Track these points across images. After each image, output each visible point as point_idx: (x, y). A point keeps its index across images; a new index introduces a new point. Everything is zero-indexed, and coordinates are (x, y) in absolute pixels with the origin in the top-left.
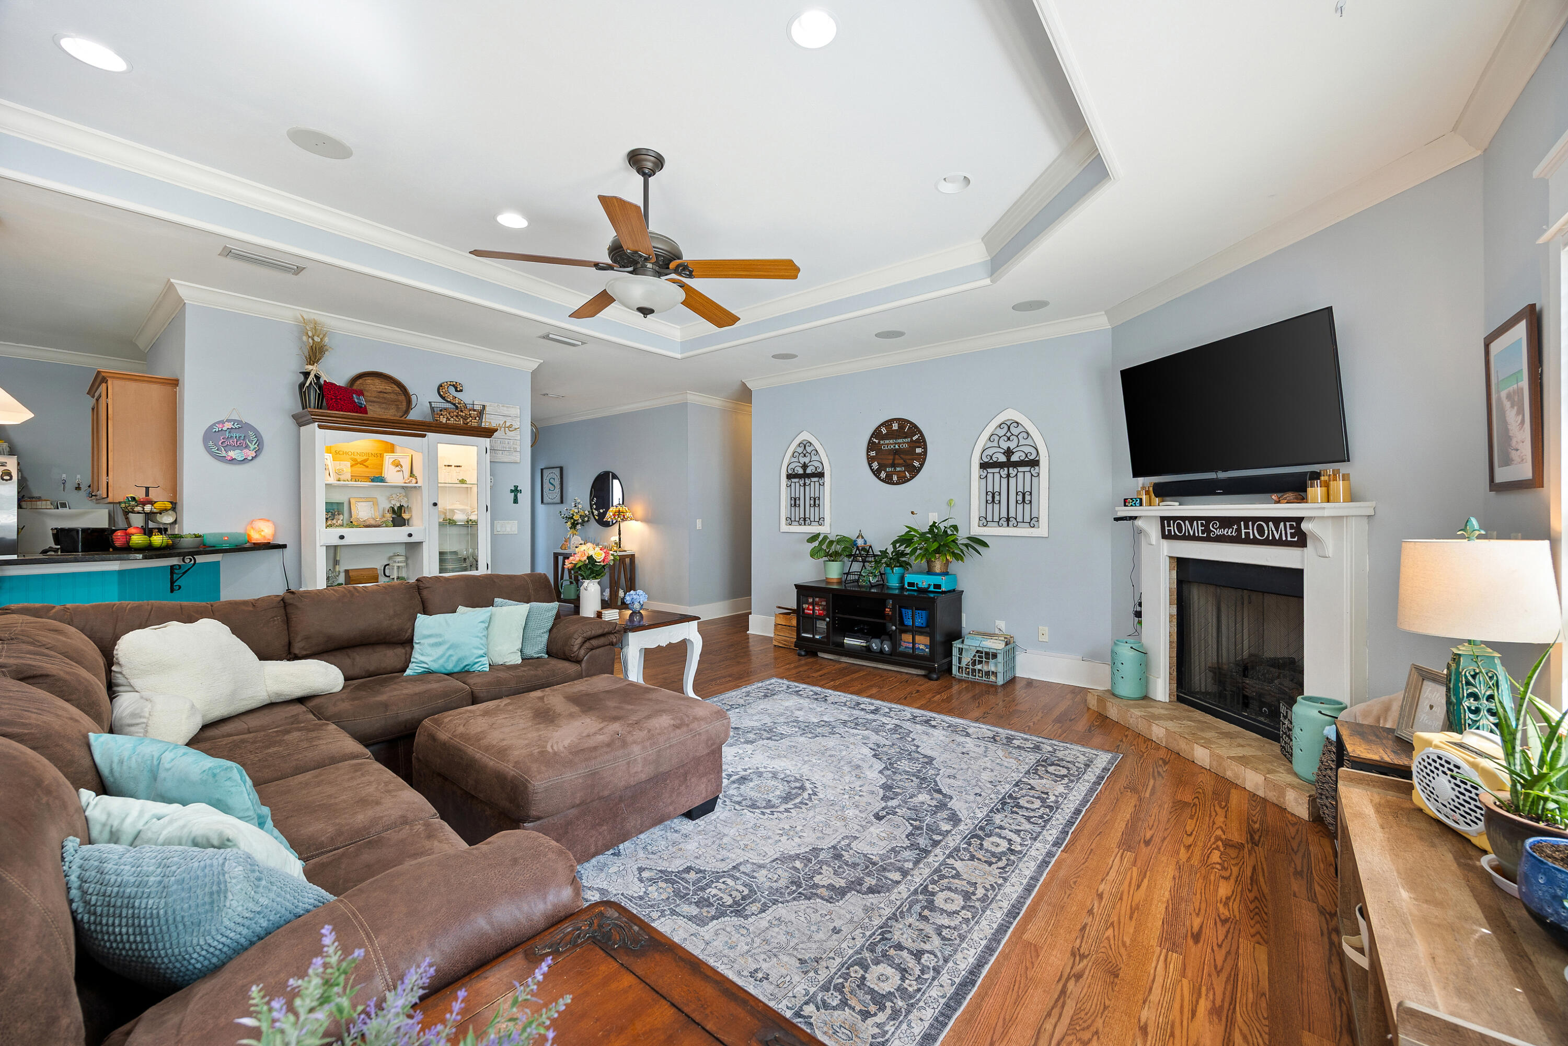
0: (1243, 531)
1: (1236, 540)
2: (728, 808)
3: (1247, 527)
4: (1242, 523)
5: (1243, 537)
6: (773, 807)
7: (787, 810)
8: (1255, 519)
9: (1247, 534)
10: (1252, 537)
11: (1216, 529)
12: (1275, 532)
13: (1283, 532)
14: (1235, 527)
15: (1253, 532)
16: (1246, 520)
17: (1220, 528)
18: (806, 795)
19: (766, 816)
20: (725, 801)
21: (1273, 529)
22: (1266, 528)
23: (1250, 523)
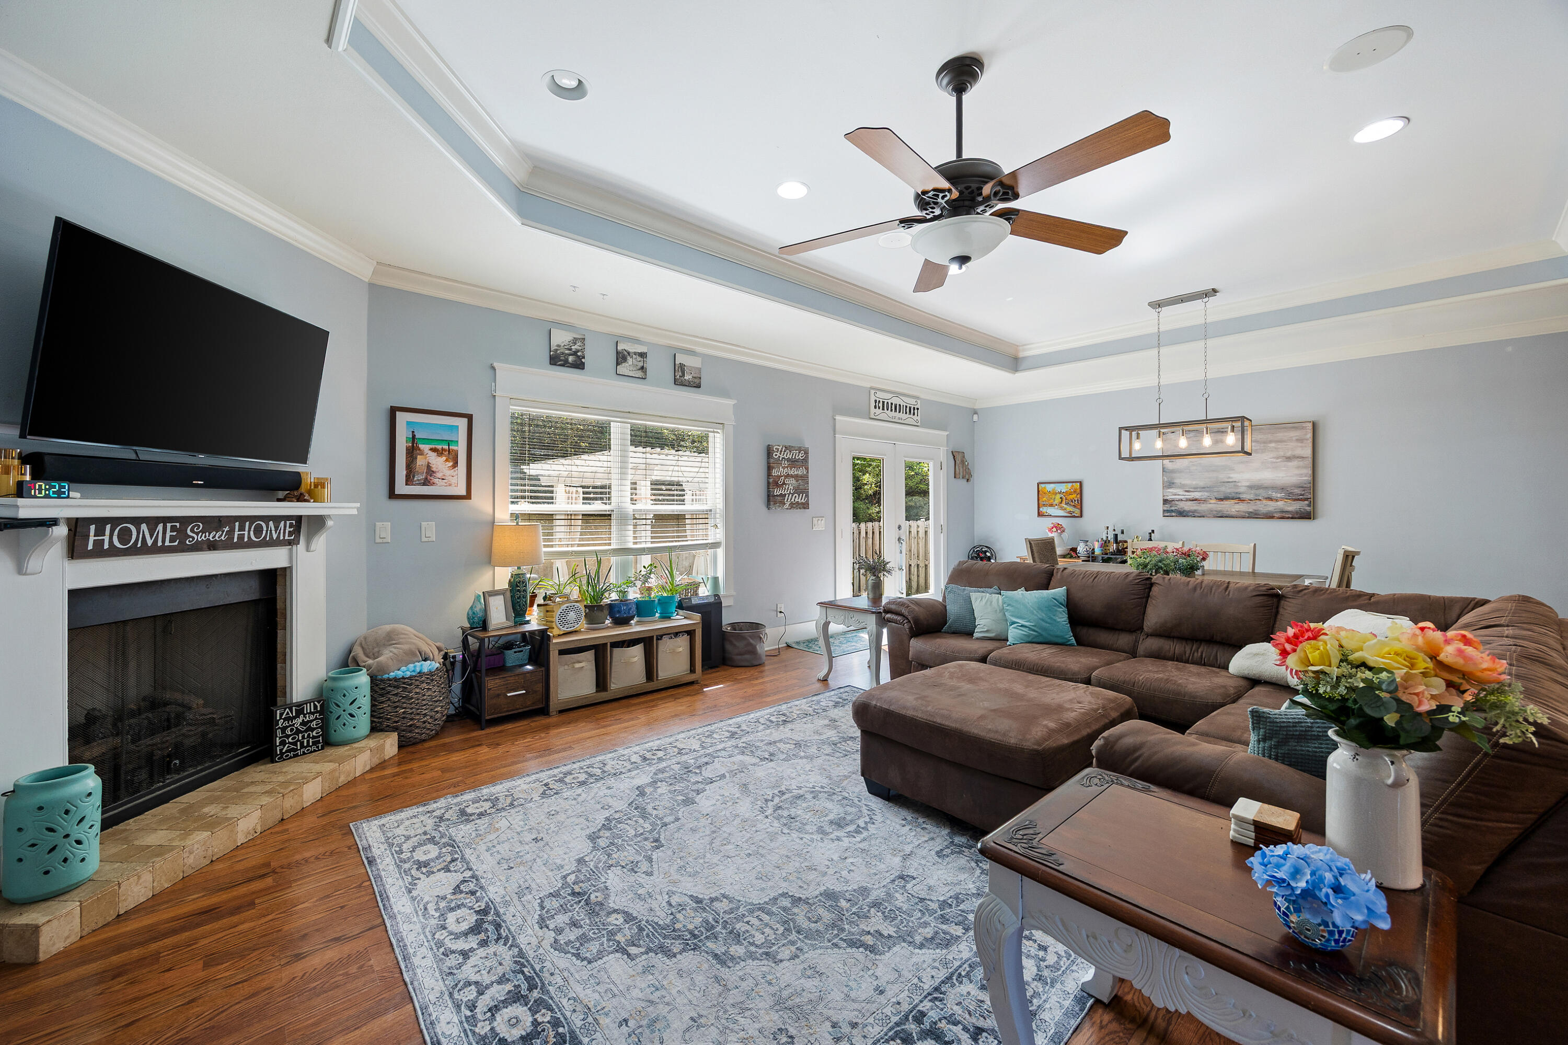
0: (237, 533)
1: (229, 545)
2: (855, 795)
3: (242, 528)
4: (237, 524)
5: (235, 540)
6: (813, 792)
7: (800, 788)
8: (252, 519)
9: (241, 537)
10: (246, 539)
11: (197, 534)
12: (273, 532)
13: (282, 531)
14: (227, 529)
15: (249, 533)
16: (242, 519)
17: (203, 532)
18: (777, 800)
19: (820, 785)
20: (859, 801)
21: (273, 529)
22: (265, 529)
23: (247, 523)
